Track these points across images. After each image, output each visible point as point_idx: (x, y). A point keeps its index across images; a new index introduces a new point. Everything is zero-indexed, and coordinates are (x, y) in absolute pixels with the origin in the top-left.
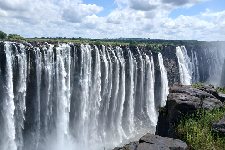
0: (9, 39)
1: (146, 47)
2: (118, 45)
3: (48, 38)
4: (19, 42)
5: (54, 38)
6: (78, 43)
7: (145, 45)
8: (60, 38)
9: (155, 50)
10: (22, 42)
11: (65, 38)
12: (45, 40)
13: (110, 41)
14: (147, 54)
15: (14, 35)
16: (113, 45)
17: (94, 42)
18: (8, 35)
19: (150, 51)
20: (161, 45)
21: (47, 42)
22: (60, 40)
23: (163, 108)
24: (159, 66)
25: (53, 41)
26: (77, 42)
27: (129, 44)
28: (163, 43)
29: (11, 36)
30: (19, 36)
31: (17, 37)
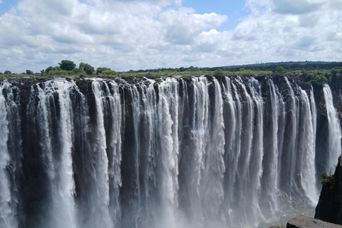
0: (97, 74)
1: (301, 76)
2: (252, 76)
3: (147, 71)
4: (110, 78)
5: (155, 71)
6: (189, 75)
7: (299, 72)
8: (163, 70)
9: (319, 81)
10: (113, 79)
11: (170, 69)
12: (143, 73)
13: (238, 68)
14: (303, 89)
15: (104, 69)
16: (244, 75)
17: (212, 72)
18: (95, 69)
19: (309, 83)
20: (329, 72)
21: (146, 76)
22: (163, 73)
23: (330, 178)
24: (325, 109)
25: (154, 74)
26: (187, 74)
27: (271, 72)
28: (334, 69)
29: (100, 71)
30: (109, 69)
31: (107, 71)
